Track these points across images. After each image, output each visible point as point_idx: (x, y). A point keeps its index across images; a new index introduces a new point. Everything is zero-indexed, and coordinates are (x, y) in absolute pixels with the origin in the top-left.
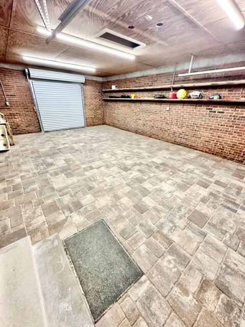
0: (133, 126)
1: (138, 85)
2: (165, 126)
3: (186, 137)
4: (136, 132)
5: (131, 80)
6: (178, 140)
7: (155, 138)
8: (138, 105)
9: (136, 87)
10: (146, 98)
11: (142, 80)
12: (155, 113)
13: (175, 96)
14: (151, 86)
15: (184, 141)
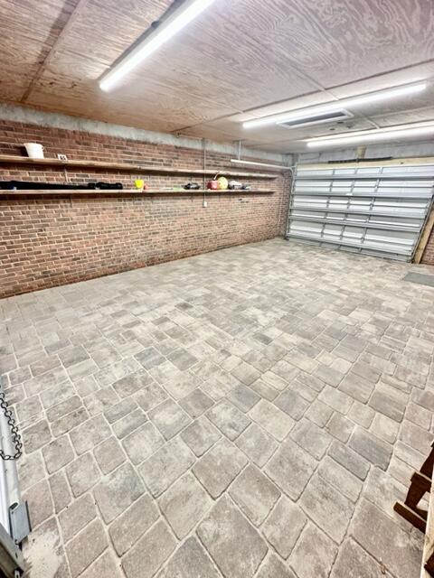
0: (140, 252)
1: (134, 158)
2: (203, 231)
3: (229, 235)
4: (152, 262)
5: (105, 141)
6: (222, 242)
7: (193, 255)
8: (144, 203)
9: (131, 162)
10: (163, 190)
11: (144, 150)
12: (185, 214)
13: (209, 186)
14: (169, 165)
15: (227, 241)
